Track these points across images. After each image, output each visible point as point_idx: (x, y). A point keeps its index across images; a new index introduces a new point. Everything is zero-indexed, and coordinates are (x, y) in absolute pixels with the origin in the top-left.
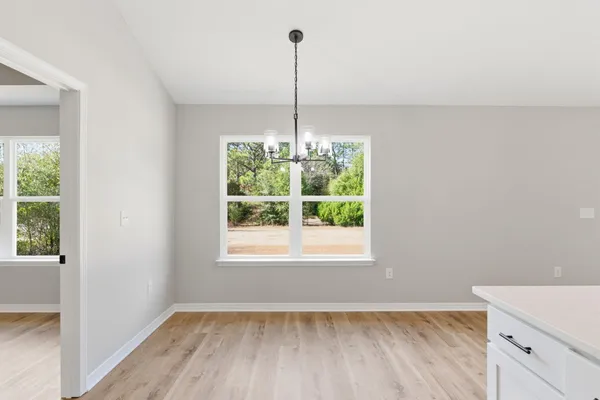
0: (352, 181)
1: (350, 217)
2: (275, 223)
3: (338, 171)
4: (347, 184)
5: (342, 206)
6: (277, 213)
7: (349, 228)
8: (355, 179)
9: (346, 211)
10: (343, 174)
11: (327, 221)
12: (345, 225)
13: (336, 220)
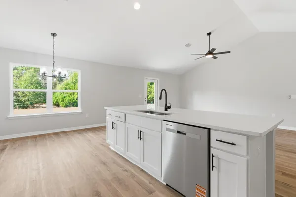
0: (69, 86)
1: (69, 103)
2: (20, 107)
3: (62, 80)
4: (67, 87)
5: (64, 97)
6: (21, 102)
7: (68, 108)
8: (72, 85)
9: (66, 100)
10: (65, 82)
11: (55, 105)
12: (66, 106)
13: (61, 104)
